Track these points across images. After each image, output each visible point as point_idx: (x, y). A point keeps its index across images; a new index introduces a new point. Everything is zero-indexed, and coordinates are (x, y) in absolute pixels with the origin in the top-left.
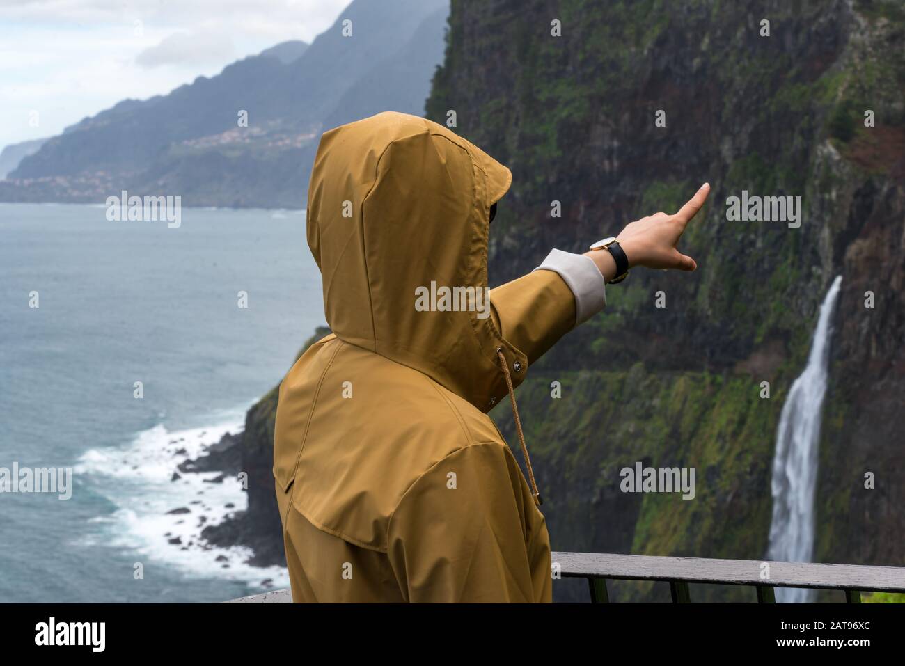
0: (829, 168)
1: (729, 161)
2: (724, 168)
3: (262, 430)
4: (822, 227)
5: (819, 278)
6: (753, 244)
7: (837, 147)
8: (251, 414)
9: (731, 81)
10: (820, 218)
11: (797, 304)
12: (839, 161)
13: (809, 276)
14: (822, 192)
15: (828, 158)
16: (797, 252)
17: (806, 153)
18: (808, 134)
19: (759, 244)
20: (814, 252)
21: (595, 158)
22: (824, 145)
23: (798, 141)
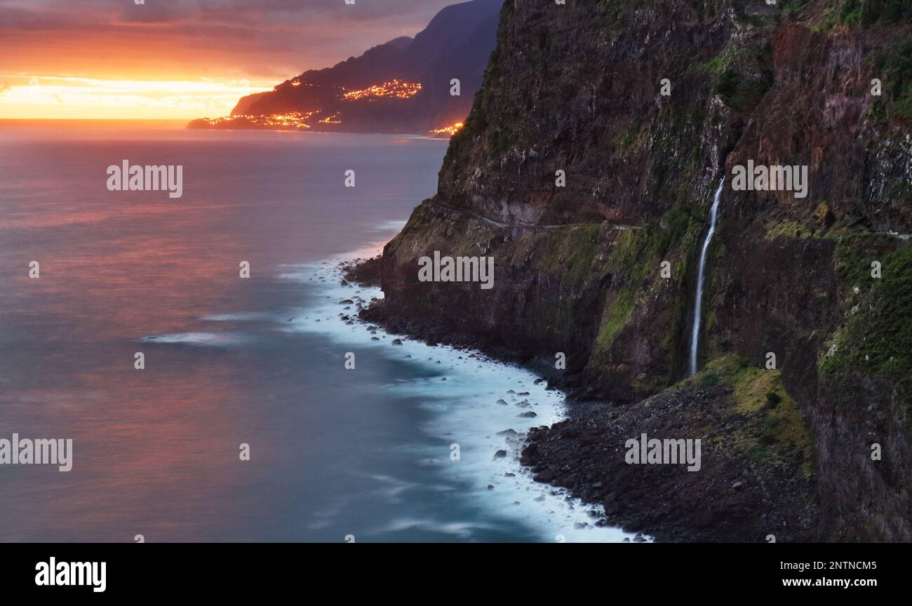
0: (717, 111)
1: (660, 107)
2: (657, 111)
3: (393, 258)
4: (713, 145)
5: (710, 174)
6: (672, 154)
7: (722, 99)
8: (386, 248)
9: (662, 62)
10: (712, 140)
11: (697, 189)
12: (723, 107)
13: (704, 173)
14: (713, 125)
15: (717, 106)
16: (697, 159)
17: (704, 102)
18: (706, 91)
19: (676, 155)
20: (708, 159)
21: (583, 105)
22: (715, 98)
23: (699, 97)
